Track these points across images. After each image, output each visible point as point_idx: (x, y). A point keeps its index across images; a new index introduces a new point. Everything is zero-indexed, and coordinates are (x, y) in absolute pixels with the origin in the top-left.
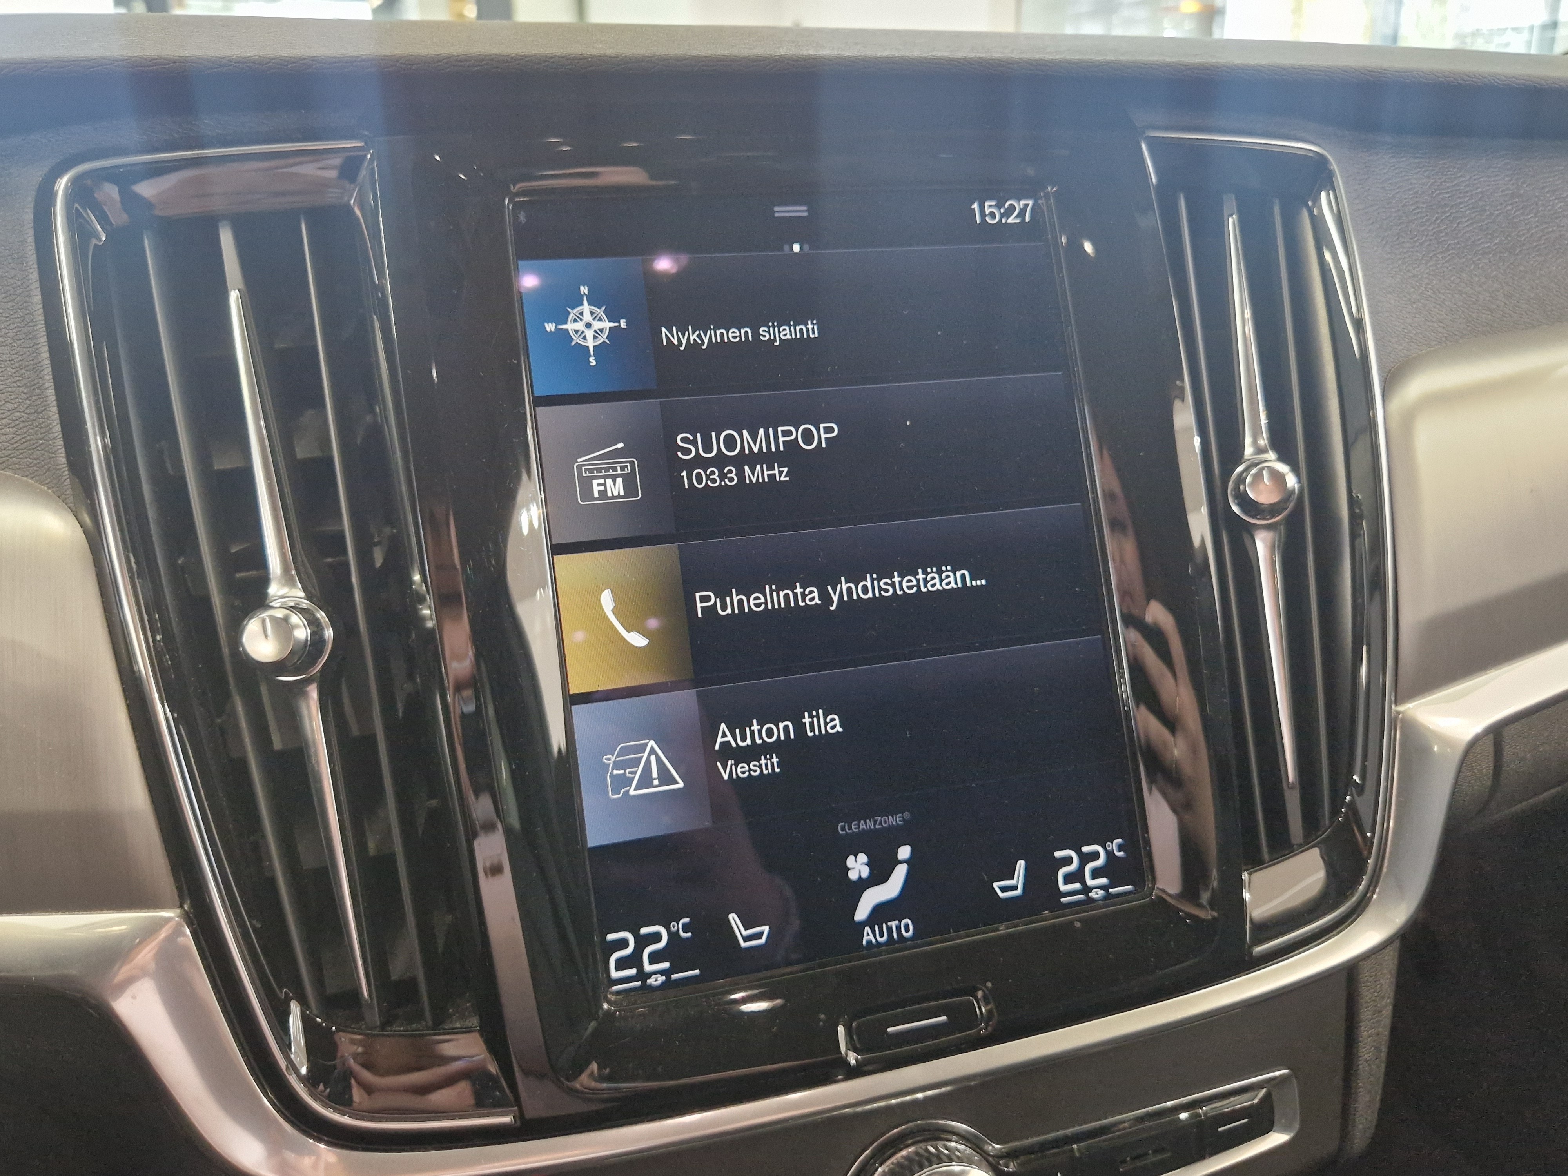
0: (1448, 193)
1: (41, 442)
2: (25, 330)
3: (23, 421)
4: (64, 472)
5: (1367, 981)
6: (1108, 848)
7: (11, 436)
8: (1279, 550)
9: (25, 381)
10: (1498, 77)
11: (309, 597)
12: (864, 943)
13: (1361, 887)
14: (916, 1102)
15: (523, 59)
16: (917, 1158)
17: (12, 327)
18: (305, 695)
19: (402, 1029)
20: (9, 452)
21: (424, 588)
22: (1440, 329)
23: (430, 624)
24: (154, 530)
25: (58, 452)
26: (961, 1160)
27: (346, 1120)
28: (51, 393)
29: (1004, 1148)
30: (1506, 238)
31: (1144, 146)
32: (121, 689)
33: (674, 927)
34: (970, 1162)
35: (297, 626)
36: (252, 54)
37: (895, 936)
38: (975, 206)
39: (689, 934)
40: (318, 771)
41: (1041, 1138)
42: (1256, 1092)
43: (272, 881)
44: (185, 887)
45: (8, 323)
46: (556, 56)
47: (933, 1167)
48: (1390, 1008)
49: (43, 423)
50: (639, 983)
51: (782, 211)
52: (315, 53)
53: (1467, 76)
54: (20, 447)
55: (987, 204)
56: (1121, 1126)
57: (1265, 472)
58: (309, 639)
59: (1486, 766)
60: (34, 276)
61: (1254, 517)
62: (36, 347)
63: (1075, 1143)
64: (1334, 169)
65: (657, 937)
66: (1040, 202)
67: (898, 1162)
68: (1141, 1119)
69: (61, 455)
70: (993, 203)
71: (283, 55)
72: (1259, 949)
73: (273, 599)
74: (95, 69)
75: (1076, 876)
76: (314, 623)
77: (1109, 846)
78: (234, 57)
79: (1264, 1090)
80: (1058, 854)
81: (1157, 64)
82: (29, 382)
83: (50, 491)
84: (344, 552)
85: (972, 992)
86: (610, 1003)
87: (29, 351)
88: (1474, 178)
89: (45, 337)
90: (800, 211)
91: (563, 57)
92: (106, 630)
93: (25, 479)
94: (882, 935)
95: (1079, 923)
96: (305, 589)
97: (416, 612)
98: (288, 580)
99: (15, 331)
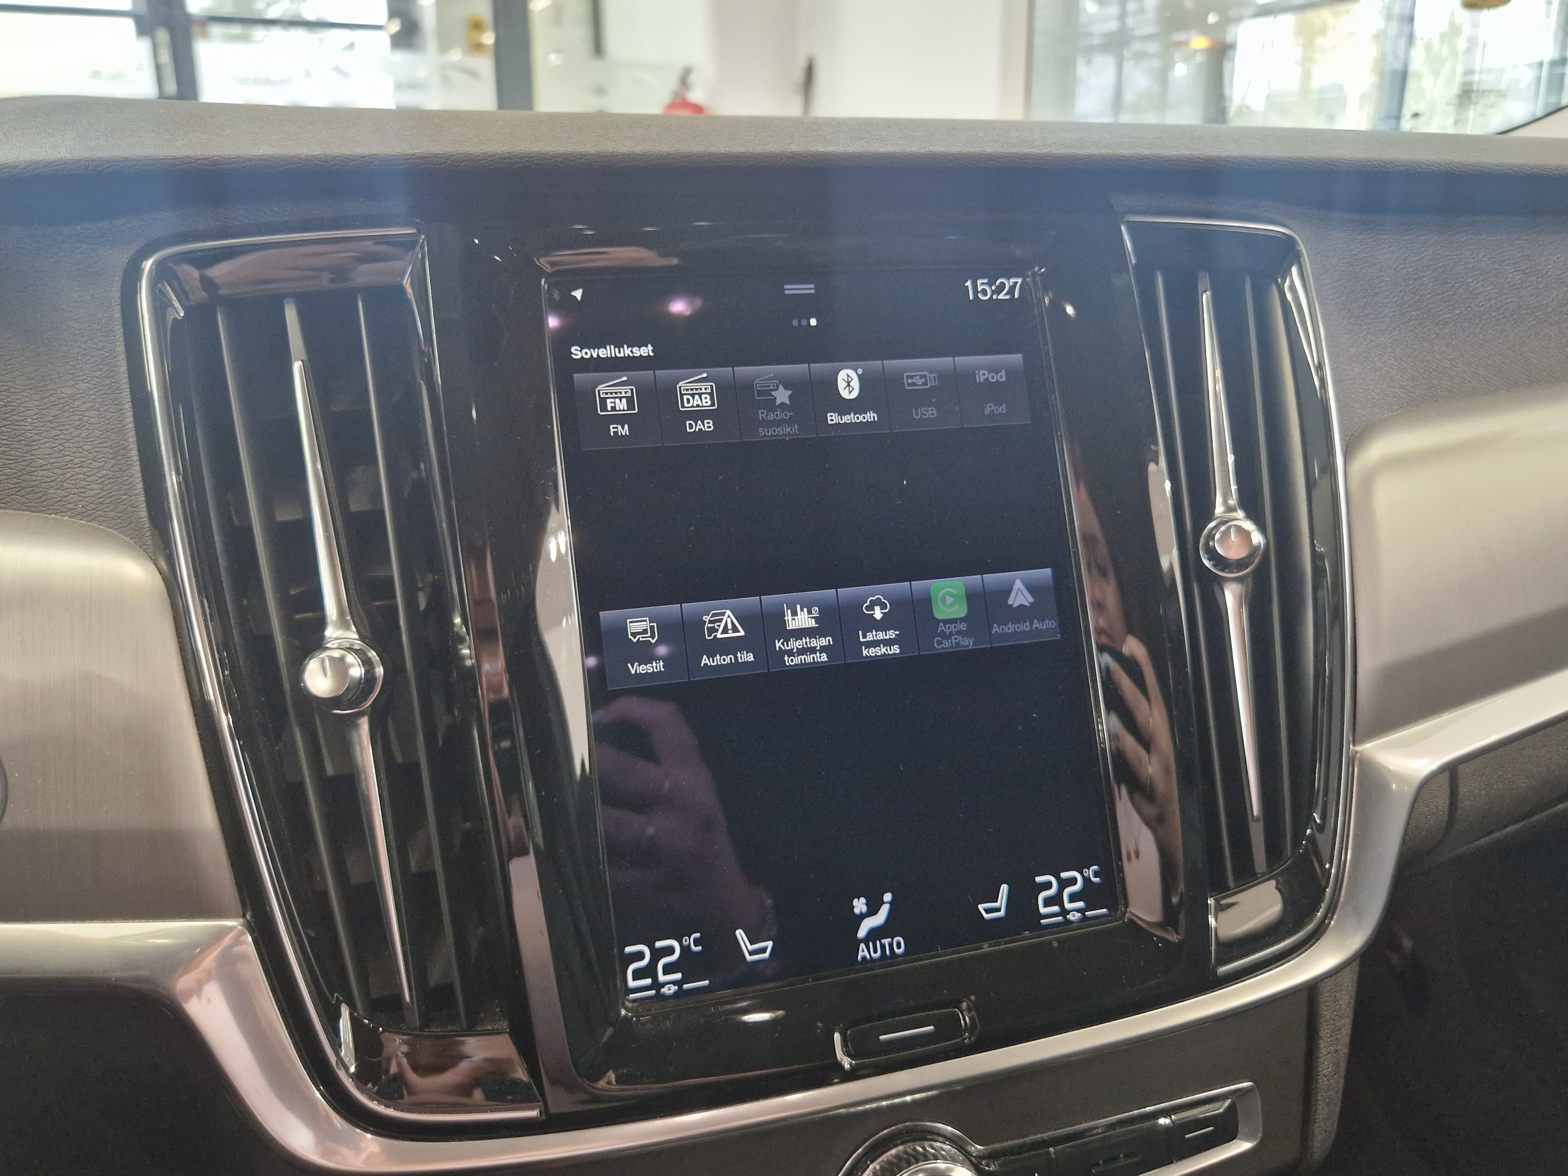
0: (1411, 267)
1: (124, 497)
2: (111, 396)
3: (109, 479)
4: (144, 525)
5: (1326, 1001)
6: (1085, 874)
7: (98, 491)
8: (1245, 602)
9: (111, 443)
10: (1454, 164)
11: (362, 638)
12: (859, 958)
13: (1319, 914)
14: (904, 1105)
15: (560, 157)
16: (905, 1156)
17: (100, 393)
18: (356, 727)
19: (439, 1030)
20: (96, 506)
21: (464, 630)
22: (1402, 395)
23: (469, 663)
24: (224, 577)
25: (140, 507)
26: (944, 1158)
27: (391, 1112)
28: (134, 454)
29: (984, 1149)
30: (1466, 309)
31: (1123, 228)
32: (194, 721)
33: (686, 941)
34: (954, 1160)
35: (352, 665)
36: (319, 153)
37: (888, 952)
38: (969, 283)
39: (699, 948)
40: (368, 796)
41: (1020, 1141)
42: (1222, 1103)
43: (325, 894)
44: (247, 899)
45: (96, 390)
46: (589, 153)
47: (920, 1164)
48: (1349, 1027)
49: (127, 480)
50: (654, 992)
51: (791, 289)
52: (374, 152)
53: (1426, 164)
54: (105, 502)
55: (979, 282)
56: (1095, 1132)
57: (1232, 530)
58: (363, 676)
59: (1442, 802)
60: (121, 348)
61: (1222, 570)
62: (122, 412)
63: (1053, 1146)
64: (1301, 250)
65: (670, 951)
66: (1028, 280)
67: (888, 1160)
68: (1113, 1126)
69: (143, 509)
70: (985, 281)
71: (346, 153)
72: (1223, 969)
73: (330, 640)
74: (181, 167)
75: (1056, 900)
76: (367, 663)
77: (1086, 872)
78: (303, 156)
79: (1229, 1101)
80: (1039, 879)
81: (1136, 157)
82: (115, 443)
83: (132, 541)
84: (394, 596)
85: (957, 1004)
86: (626, 1009)
87: (115, 416)
88: (1437, 252)
89: (130, 403)
90: (808, 289)
91: (596, 155)
92: (181, 667)
93: (110, 530)
94: (875, 951)
95: (1056, 943)
96: (358, 632)
97: (457, 651)
98: (343, 624)
99: (101, 397)
